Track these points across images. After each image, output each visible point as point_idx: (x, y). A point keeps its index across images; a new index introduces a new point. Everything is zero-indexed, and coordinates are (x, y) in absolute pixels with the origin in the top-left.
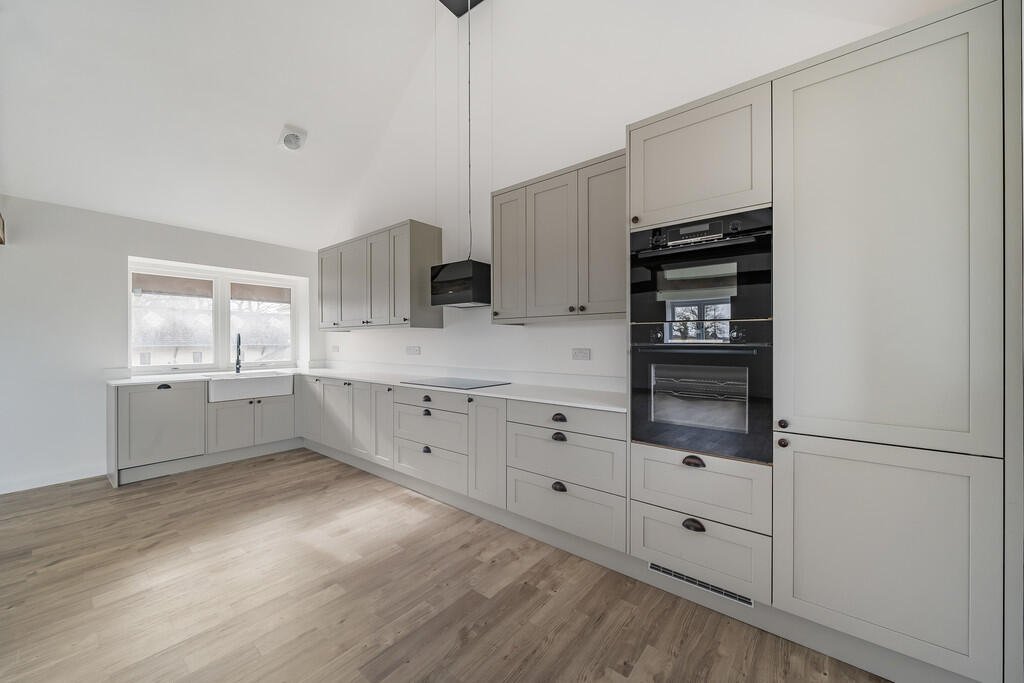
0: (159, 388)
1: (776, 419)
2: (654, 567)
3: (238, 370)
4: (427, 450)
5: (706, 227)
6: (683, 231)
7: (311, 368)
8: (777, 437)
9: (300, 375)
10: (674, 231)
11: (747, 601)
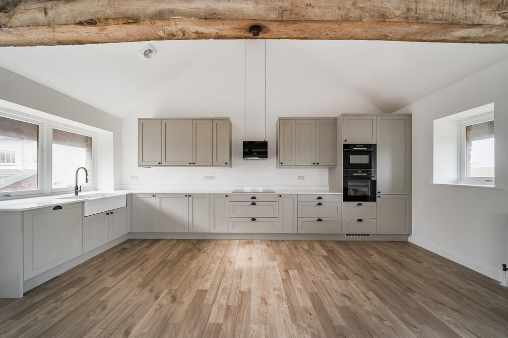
0: (54, 209)
1: (377, 191)
2: (347, 235)
3: (77, 194)
4: (254, 219)
5: (363, 146)
6: (357, 146)
7: (115, 190)
8: (377, 195)
9: (132, 194)
10: (355, 146)
11: (368, 235)
